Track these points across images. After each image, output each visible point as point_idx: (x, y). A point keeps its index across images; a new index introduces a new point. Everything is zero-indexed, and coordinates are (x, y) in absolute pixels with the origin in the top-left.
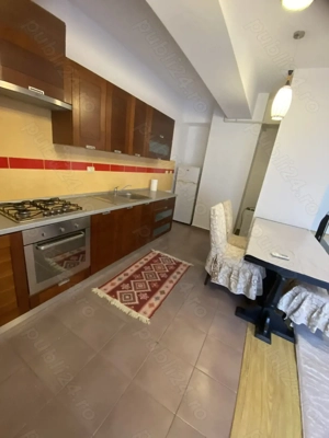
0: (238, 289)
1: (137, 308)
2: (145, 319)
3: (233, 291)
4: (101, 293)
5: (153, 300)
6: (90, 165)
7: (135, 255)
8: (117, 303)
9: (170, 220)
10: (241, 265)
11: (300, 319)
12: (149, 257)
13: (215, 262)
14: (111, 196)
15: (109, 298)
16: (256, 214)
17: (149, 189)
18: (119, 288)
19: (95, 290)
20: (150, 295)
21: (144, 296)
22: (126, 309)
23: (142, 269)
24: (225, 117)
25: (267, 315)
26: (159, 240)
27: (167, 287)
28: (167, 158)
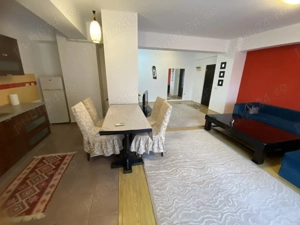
0: (109, 152)
1: (29, 212)
3: (107, 155)
5: (44, 197)
11: (142, 151)
12: (35, 162)
13: (89, 143)
16: (110, 103)
17: (10, 104)
20: (40, 194)
21: (34, 199)
23: (26, 178)
25: (126, 158)
27: (55, 180)
28: (21, 72)
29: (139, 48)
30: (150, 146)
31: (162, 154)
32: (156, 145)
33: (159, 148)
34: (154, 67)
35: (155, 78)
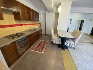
0: (58, 43)
1: (41, 51)
2: (43, 53)
3: (57, 44)
4: (33, 51)
5: (44, 49)
6: (23, 24)
7: (37, 42)
8: (37, 52)
9: (41, 34)
10: (57, 39)
11: (68, 45)
12: (40, 42)
13: (53, 39)
14: (29, 31)
15: (35, 51)
16: (57, 30)
17: (36, 28)
18: (36, 49)
19: (31, 50)
20: (43, 48)
21: (42, 49)
22: (39, 52)
23: (39, 44)
24: (49, 12)
25: (63, 46)
26: (40, 38)
27: (45, 46)
28: (39, 21)
29: (70, 13)
30: (71, 45)
31: (75, 48)
32: (73, 45)
33: (74, 46)
34: (71, 20)
35: (71, 23)
